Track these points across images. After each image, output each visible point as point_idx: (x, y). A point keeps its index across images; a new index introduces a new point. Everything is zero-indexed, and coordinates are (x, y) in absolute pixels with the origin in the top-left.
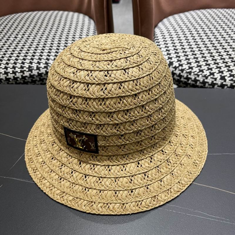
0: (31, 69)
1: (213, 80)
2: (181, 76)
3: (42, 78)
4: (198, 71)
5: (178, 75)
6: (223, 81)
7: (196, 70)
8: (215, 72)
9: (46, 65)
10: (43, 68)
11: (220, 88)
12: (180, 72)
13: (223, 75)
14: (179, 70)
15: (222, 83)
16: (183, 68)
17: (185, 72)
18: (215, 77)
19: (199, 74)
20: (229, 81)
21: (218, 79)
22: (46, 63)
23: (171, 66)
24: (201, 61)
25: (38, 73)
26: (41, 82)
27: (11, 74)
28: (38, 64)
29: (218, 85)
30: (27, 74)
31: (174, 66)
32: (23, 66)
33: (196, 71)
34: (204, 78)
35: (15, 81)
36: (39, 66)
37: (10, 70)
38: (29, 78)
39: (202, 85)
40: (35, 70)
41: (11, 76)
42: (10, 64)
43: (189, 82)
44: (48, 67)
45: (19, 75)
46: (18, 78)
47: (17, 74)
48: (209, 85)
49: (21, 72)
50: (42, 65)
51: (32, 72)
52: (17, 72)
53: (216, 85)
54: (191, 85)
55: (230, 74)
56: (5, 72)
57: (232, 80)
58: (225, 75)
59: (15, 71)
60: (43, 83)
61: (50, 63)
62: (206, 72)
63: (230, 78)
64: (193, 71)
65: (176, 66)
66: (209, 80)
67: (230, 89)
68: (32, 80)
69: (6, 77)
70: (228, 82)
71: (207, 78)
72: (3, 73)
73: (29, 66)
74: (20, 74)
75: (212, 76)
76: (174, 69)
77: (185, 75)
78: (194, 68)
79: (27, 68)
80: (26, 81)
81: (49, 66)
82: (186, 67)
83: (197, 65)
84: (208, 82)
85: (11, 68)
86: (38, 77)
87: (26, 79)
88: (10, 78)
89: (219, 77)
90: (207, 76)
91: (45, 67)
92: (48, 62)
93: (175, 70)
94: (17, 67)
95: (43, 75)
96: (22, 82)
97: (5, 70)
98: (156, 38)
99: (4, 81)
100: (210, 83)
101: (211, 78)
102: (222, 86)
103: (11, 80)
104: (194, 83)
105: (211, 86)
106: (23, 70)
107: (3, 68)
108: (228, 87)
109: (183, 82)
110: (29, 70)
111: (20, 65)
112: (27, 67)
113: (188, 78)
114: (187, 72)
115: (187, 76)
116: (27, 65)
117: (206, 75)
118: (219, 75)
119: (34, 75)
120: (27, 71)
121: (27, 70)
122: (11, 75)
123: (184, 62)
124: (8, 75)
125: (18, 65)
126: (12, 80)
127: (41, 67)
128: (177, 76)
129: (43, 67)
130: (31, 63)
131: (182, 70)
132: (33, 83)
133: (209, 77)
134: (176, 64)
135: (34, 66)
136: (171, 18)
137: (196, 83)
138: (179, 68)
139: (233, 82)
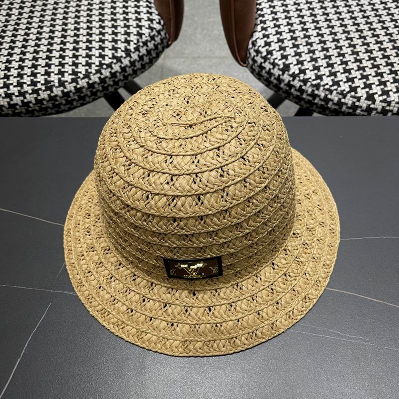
0: (49, 85)
1: (355, 100)
2: (303, 90)
3: (69, 99)
4: (331, 83)
5: (297, 88)
6: (370, 103)
7: (327, 80)
8: (359, 87)
9: (73, 77)
10: (70, 83)
11: (366, 114)
12: (302, 84)
13: (371, 92)
14: (300, 81)
15: (369, 105)
16: (307, 77)
17: (309, 84)
18: (359, 95)
19: (332, 88)
20: (381, 103)
21: (363, 98)
22: (74, 73)
23: (286, 72)
24: (336, 63)
25: (62, 91)
26: (69, 106)
27: (17, 96)
28: (60, 76)
29: (362, 108)
30: (44, 95)
31: (291, 72)
32: (35, 80)
33: (327, 84)
34: (341, 96)
35: (26, 108)
36: (63, 79)
37: (14, 90)
38: (48, 101)
39: (337, 107)
40: (56, 87)
41: (17, 100)
42: (11, 78)
43: (316, 101)
44: (79, 80)
45: (30, 98)
46: (31, 102)
47: (27, 96)
48: (348, 108)
49: (34, 91)
50: (67, 78)
51: (52, 92)
52: (27, 92)
53: (360, 109)
54: (319, 106)
55: (382, 89)
56: (5, 94)
57: (384, 101)
58: (374, 91)
59: (22, 91)
60: (73, 107)
61: (80, 72)
62: (345, 86)
63: (381, 98)
64: (322, 83)
65: (294, 73)
66: (349, 100)
67: (381, 115)
68: (53, 104)
69: (8, 103)
70: (379, 105)
71: (345, 97)
73: (46, 80)
74: (32, 96)
75: (353, 94)
76: (291, 79)
77: (310, 90)
78: (324, 77)
79: (42, 84)
80: (43, 106)
81: (79, 77)
82: (310, 75)
83: (330, 71)
84: (346, 104)
85: (15, 86)
86: (63, 99)
87: (43, 104)
88: (17, 104)
89: (365, 96)
90: (345, 92)
91: (73, 81)
92: (76, 70)
93: (293, 80)
94: (25, 83)
95: (71, 94)
96: (37, 108)
97: (5, 90)
98: (259, 12)
99: (7, 109)
100: (349, 105)
101: (352, 97)
102: (369, 110)
103: (18, 107)
104: (323, 103)
105: (351, 111)
106: (36, 88)
108: (378, 112)
109: (306, 100)
110: (45, 87)
111: (29, 79)
112: (43, 82)
113: (314, 95)
114: (312, 85)
115: (313, 91)
116: (41, 79)
117: (344, 90)
118: (364, 91)
119: (56, 96)
120: (44, 91)
121: (43, 88)
122: (18, 98)
123: (308, 65)
124: (11, 99)
125: (27, 80)
126: (20, 106)
127: (67, 81)
128: (296, 90)
129: (70, 80)
130: (47, 74)
131: (305, 81)
132: (56, 109)
133: (349, 95)
134: (294, 69)
135: (54, 78)
137: (327, 104)
138: (299, 77)
139: (386, 105)
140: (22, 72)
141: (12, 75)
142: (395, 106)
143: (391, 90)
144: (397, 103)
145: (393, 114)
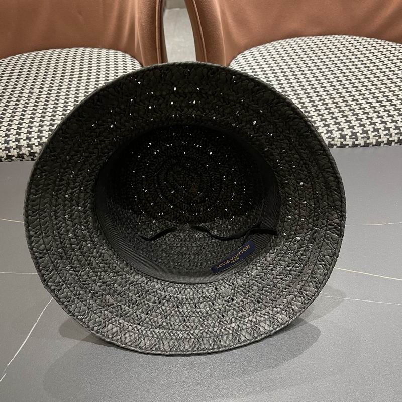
27: (36, 146)
37: (34, 141)
42: (32, 133)
55: (326, 129)
57: (329, 137)
69: (29, 151)
72: (26, 146)
85: (35, 139)
88: (36, 153)
94: (43, 136)
97: (28, 141)
99: (27, 156)
107: (25, 138)
122: (37, 147)
124: (32, 149)
125: (45, 134)
136: (247, 52)
139: (331, 140)
140: (42, 129)
141: (34, 131)
142: (338, 141)
143: (333, 130)
144: (339, 138)
145: (338, 147)
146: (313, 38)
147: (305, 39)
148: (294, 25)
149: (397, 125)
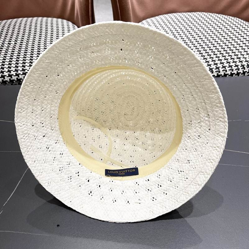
122: (15, 77)
125: (20, 68)
126: (16, 81)
130: (30, 66)
141: (12, 67)
146: (184, 14)
147: (180, 14)
148: (172, 6)
149: (236, 64)
